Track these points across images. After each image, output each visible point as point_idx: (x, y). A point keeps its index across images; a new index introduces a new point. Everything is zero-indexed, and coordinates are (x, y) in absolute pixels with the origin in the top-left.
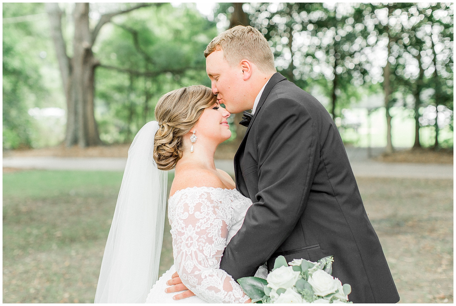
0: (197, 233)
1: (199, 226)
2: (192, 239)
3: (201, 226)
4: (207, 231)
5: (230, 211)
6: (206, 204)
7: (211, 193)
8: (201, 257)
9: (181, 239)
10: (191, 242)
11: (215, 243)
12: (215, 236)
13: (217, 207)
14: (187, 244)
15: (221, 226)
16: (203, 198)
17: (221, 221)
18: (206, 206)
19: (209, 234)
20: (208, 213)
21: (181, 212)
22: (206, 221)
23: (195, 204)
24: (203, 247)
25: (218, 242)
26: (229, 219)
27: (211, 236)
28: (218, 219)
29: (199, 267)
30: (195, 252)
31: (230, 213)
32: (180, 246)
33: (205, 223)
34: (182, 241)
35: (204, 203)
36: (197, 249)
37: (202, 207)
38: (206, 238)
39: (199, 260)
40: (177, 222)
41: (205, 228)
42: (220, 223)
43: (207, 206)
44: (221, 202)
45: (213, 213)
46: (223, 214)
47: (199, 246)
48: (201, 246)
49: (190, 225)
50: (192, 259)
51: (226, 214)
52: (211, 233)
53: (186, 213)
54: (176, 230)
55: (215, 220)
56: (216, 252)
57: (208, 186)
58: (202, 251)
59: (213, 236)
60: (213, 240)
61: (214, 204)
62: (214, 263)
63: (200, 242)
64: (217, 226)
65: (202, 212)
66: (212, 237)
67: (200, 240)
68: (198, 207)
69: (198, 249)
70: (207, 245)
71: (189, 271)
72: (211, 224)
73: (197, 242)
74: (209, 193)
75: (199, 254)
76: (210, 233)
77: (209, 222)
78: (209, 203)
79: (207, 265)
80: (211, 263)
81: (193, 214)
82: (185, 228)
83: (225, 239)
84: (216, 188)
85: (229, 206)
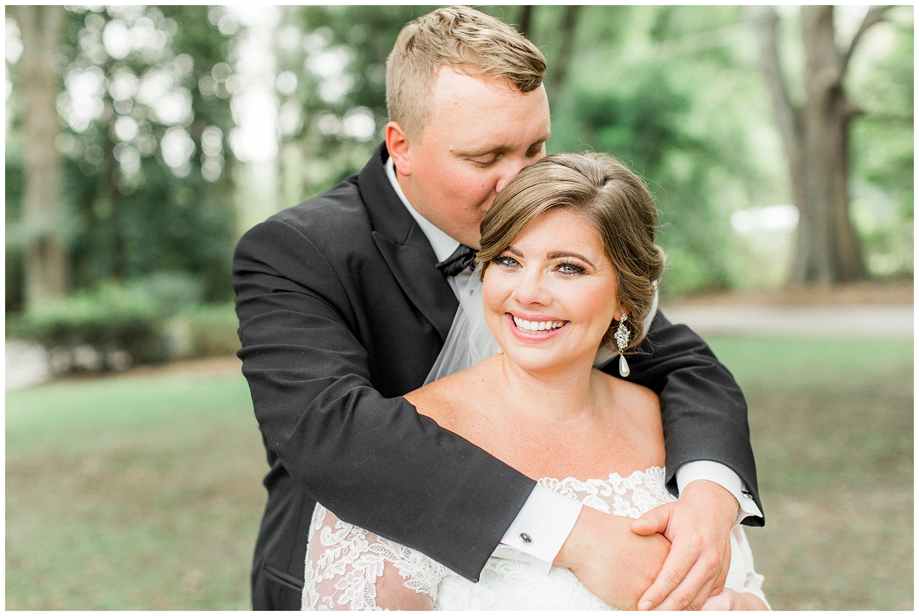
4: (336, 586)
12: (357, 602)
17: (382, 563)
19: (342, 596)
20: (351, 533)
22: (340, 556)
27: (346, 602)
28: (374, 556)
33: (335, 560)
42: (376, 567)
45: (364, 536)
52: (346, 595)
55: (361, 557)
59: (350, 601)
64: (364, 576)
65: (337, 529)
72: (349, 567)
76: (344, 591)
77: (345, 560)
81: (319, 531)
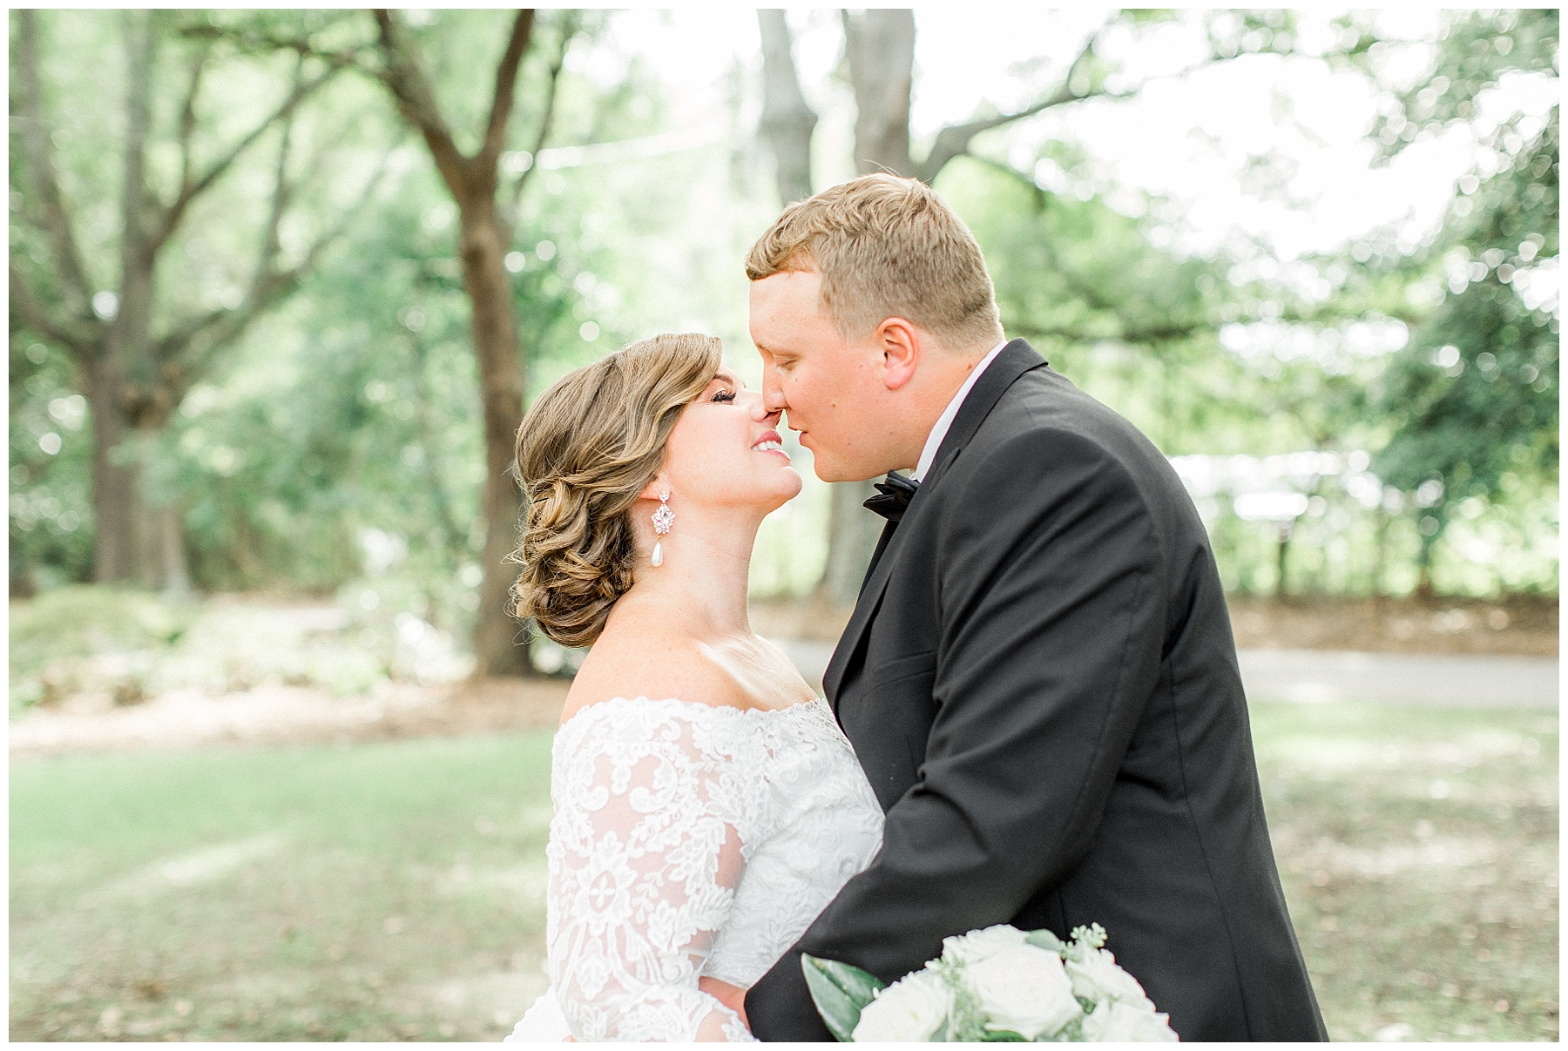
0: (631, 862)
1: (643, 839)
2: (612, 883)
3: (648, 838)
4: (668, 858)
5: (757, 793)
6: (673, 763)
7: (694, 725)
8: (637, 948)
9: (575, 878)
10: (610, 892)
11: (694, 902)
12: (696, 878)
13: (714, 776)
14: (593, 899)
15: (721, 846)
16: (664, 740)
17: (723, 827)
18: (672, 768)
19: (676, 871)
20: (677, 793)
21: (583, 784)
22: (666, 823)
23: (635, 761)
24: (646, 914)
25: (705, 902)
26: (750, 818)
27: (680, 878)
28: (711, 819)
29: (628, 982)
30: (620, 931)
31: (758, 800)
32: (571, 904)
33: (664, 828)
34: (579, 888)
35: (667, 757)
36: (629, 919)
37: (657, 773)
38: (660, 884)
39: (631, 958)
40: (569, 816)
41: (660, 849)
42: (717, 833)
43: (677, 770)
44: (728, 758)
45: (695, 796)
46: (731, 802)
47: (636, 909)
48: (641, 910)
49: (612, 834)
50: (605, 953)
51: (742, 800)
52: (682, 868)
53: (601, 789)
54: (561, 845)
55: (699, 822)
56: (692, 936)
57: (687, 699)
58: (643, 929)
59: (687, 877)
60: (687, 892)
61: (702, 764)
62: (680, 972)
63: (641, 894)
64: (706, 845)
65: (656, 791)
66: (683, 884)
67: (639, 888)
68: (643, 772)
69: (631, 919)
70: (664, 909)
71: (590, 993)
72: (686, 836)
73: (627, 895)
74: (690, 722)
75: (632, 936)
76: (679, 865)
77: (679, 827)
78: (683, 761)
79: (656, 978)
80: (669, 971)
81: (626, 795)
82: (592, 842)
83: (731, 891)
84: (716, 707)
85: (758, 772)
